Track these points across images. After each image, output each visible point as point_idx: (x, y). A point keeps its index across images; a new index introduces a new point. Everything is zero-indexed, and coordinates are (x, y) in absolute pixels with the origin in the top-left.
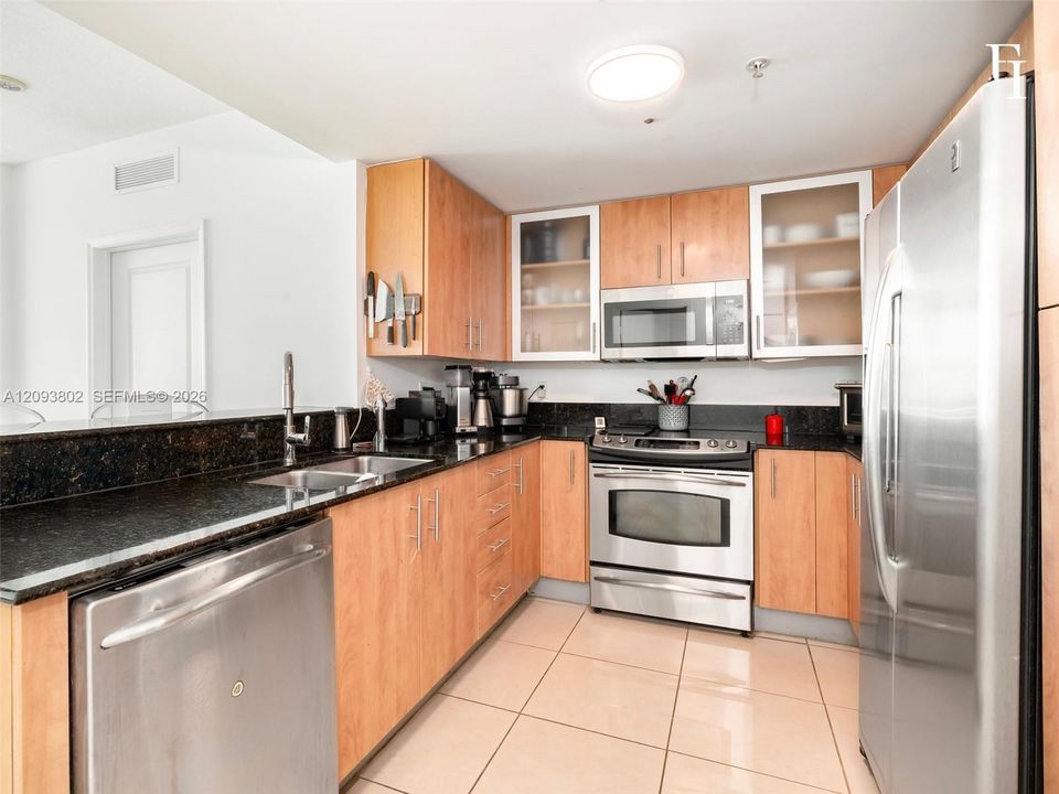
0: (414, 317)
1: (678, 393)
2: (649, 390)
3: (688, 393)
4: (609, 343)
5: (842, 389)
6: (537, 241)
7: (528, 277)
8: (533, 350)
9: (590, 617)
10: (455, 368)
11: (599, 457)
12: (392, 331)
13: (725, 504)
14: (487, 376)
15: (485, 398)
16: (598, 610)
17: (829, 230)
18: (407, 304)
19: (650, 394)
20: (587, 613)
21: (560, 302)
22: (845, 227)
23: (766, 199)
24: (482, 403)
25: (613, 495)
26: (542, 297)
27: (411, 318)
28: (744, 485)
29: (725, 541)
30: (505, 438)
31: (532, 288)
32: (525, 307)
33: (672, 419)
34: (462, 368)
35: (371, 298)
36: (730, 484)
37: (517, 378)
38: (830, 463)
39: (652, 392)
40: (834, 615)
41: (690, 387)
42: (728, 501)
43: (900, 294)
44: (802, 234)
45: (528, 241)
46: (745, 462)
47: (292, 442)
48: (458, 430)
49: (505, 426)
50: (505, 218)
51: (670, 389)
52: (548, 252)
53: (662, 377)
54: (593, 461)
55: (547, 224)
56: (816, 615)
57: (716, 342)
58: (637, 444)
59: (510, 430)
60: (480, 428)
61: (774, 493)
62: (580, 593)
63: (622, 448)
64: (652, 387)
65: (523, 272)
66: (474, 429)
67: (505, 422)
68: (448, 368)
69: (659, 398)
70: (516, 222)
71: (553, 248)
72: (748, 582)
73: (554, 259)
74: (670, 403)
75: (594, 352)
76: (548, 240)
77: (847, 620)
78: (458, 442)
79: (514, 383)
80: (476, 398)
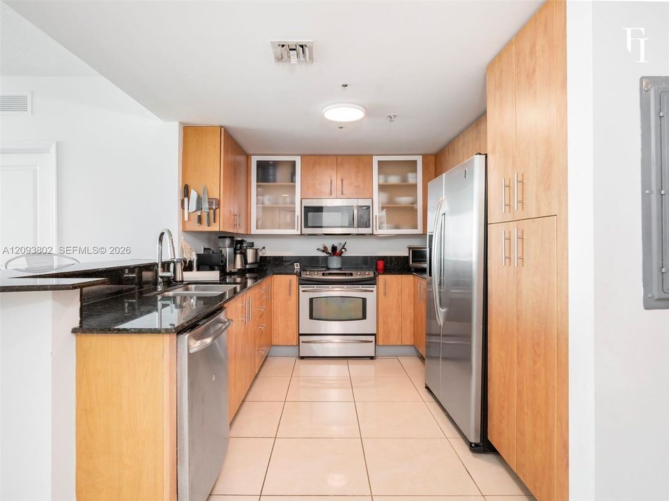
0: (215, 210)
1: (338, 251)
2: (323, 249)
3: (343, 250)
4: (306, 226)
5: (409, 248)
6: (266, 171)
7: (260, 189)
8: (262, 229)
9: (299, 361)
10: (225, 237)
11: (303, 282)
12: (200, 217)
13: (364, 300)
14: (241, 242)
15: (240, 253)
16: (302, 358)
17: (405, 179)
18: (210, 203)
19: (323, 251)
20: (297, 360)
21: (277, 203)
22: (411, 179)
23: (380, 163)
24: (238, 257)
25: (311, 300)
26: (267, 200)
27: (212, 211)
28: (372, 291)
29: (364, 317)
30: (247, 275)
31: (263, 195)
32: (258, 205)
33: (335, 263)
34: (230, 237)
35: (186, 199)
36: (366, 291)
37: (253, 243)
38: (407, 280)
39: (325, 250)
40: (408, 344)
41: (343, 248)
42: (365, 299)
43: (444, 214)
44: (394, 180)
45: (260, 171)
46: (372, 281)
47: (161, 277)
48: (228, 271)
49: (248, 269)
50: (248, 157)
51: (334, 248)
52: (271, 177)
53: (329, 243)
54: (301, 284)
55: (271, 163)
56: (401, 345)
57: (358, 227)
58: (323, 274)
59: (250, 271)
60: (239, 270)
61: (385, 294)
62: (294, 351)
63: (316, 277)
64: (325, 248)
65: (258, 186)
66: (235, 270)
67: (248, 267)
68: (220, 237)
69: (329, 253)
70: (254, 160)
71: (274, 175)
72: (373, 335)
73: (274, 181)
74: (334, 255)
75: (298, 230)
76: (271, 171)
77: (413, 346)
78: (228, 277)
79: (252, 245)
80: (235, 254)
